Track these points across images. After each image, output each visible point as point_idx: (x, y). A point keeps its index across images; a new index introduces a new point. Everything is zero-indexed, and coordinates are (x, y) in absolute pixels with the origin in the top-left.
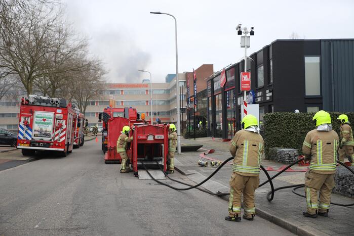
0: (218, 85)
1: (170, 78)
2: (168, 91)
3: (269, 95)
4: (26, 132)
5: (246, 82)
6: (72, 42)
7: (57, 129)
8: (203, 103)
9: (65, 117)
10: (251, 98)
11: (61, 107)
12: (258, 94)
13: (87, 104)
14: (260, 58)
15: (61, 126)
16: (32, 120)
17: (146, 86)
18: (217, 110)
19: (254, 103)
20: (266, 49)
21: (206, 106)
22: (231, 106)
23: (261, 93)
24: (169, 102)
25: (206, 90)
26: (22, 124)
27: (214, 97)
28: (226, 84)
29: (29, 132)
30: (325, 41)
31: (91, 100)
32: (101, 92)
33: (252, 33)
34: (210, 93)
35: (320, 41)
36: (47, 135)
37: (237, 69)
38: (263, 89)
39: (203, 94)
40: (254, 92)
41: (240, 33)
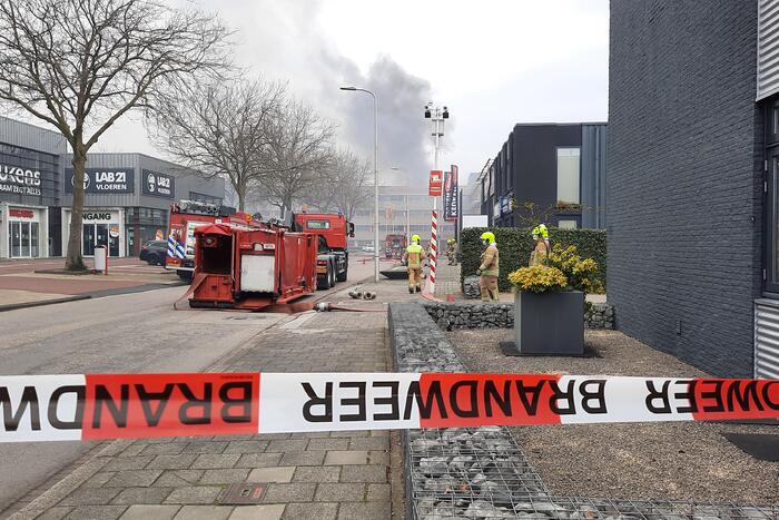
4: (177, 248)
5: (435, 184)
6: (314, 131)
16: (184, 234)
26: (171, 237)
29: (180, 247)
30: (588, 125)
33: (446, 115)
35: (581, 125)
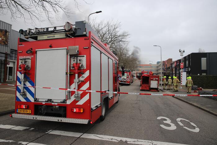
0: (174, 66)
1: (158, 63)
2: (157, 67)
3: (190, 69)
5: (182, 66)
7: (128, 78)
8: (169, 71)
9: (130, 75)
10: (184, 70)
11: (129, 72)
12: (186, 69)
13: (133, 70)
14: (187, 58)
15: (129, 77)
17: (151, 65)
18: (173, 73)
19: (185, 72)
20: (189, 55)
21: (170, 72)
22: (178, 72)
23: (187, 69)
24: (158, 70)
25: (170, 67)
27: (172, 69)
28: (176, 66)
31: (134, 69)
32: (137, 67)
33: (184, 52)
34: (171, 68)
36: (125, 79)
37: (179, 61)
38: (188, 67)
39: (169, 68)
40: (185, 68)
41: (180, 52)
